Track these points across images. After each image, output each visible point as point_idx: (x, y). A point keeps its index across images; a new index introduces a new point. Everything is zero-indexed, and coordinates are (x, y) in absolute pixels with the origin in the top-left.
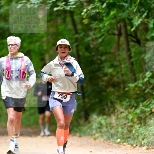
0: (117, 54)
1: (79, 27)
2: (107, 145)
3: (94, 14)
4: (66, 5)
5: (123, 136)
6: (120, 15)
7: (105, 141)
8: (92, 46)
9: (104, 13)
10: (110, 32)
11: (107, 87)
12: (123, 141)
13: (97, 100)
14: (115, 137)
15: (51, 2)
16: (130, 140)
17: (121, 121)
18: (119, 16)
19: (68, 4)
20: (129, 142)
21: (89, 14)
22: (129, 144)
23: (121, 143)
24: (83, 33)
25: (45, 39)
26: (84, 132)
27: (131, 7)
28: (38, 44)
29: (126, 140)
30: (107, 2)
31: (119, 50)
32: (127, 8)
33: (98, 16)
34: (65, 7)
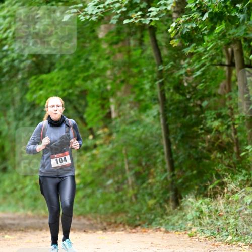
0: (227, 96)
1: (165, 52)
2: (211, 246)
3: (188, 30)
4: (143, 16)
5: (237, 231)
6: (231, 32)
7: (207, 239)
8: (186, 84)
9: (206, 30)
10: (215, 61)
11: (210, 151)
12: (236, 239)
13: (195, 172)
14: (225, 234)
15: (119, 12)
16: (248, 239)
17: (234, 206)
18: (229, 35)
19: (148, 14)
20: (247, 241)
21: (180, 31)
22: (246, 245)
23: (234, 243)
24: (172, 63)
25: (109, 72)
26: (174, 225)
27: (249, 19)
28: (97, 80)
29: (241, 238)
30: (211, 10)
31: (230, 91)
32: (244, 21)
33: (195, 34)
34: (142, 19)
